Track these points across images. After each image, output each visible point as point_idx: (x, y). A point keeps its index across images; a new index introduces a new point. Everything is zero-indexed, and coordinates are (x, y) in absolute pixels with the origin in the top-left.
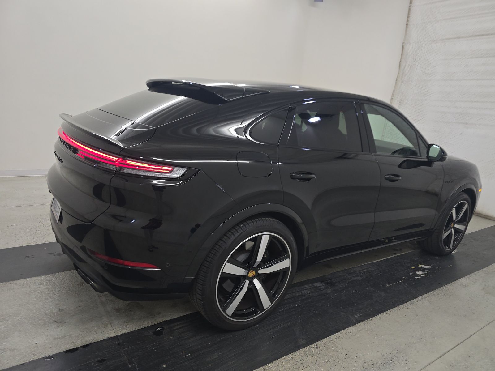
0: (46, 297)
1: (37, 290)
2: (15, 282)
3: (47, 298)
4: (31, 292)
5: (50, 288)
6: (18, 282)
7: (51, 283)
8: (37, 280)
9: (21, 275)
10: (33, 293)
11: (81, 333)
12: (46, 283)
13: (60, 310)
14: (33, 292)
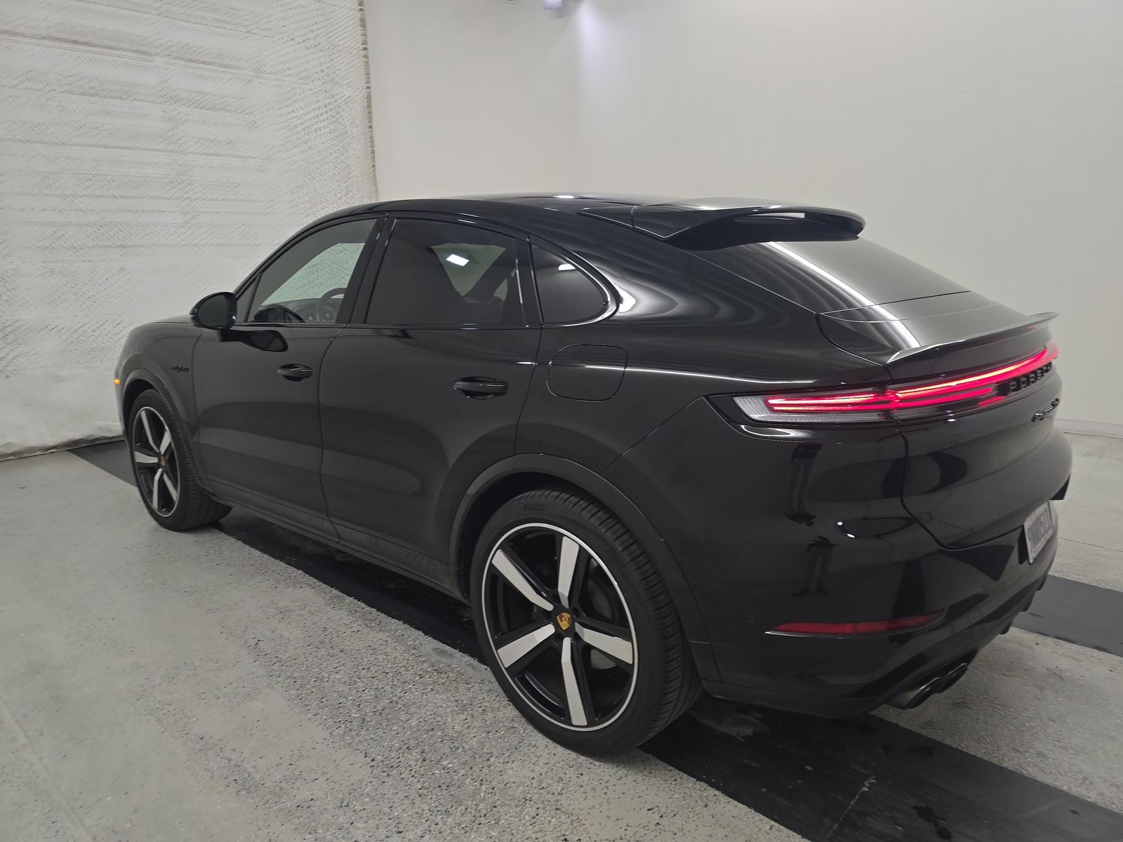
0: (1051, 723)
1: (1060, 749)
2: (1100, 802)
3: (1050, 720)
4: (1074, 752)
5: (1029, 737)
6: (1092, 797)
7: (1019, 745)
8: (1044, 772)
9: (1075, 812)
10: (1071, 748)
11: (1036, 647)
12: (1031, 751)
13: (1042, 688)
14: (1070, 751)
